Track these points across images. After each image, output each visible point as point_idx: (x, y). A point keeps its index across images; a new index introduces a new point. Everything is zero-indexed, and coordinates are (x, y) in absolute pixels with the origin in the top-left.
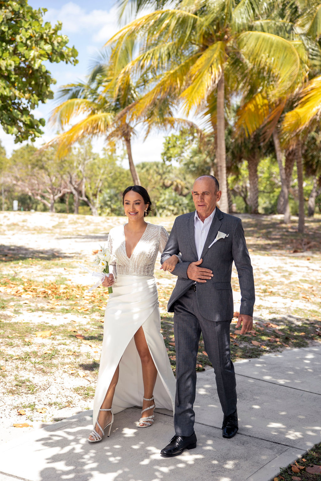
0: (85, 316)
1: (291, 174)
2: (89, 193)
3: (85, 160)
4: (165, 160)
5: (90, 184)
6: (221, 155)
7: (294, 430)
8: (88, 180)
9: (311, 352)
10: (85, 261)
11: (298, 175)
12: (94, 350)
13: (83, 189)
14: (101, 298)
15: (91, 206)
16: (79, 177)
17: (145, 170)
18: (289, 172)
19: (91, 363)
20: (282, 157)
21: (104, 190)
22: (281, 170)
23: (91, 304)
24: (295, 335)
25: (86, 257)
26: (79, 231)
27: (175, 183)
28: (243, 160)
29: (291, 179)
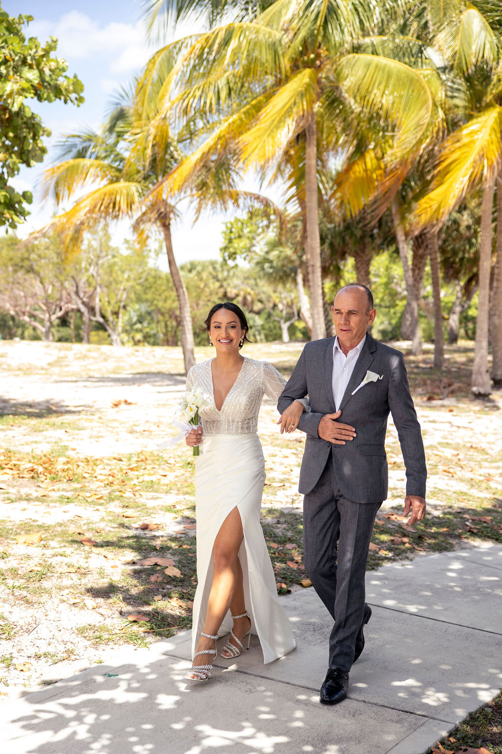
0: (97, 507)
1: (421, 278)
2: (106, 310)
3: (99, 257)
4: (227, 258)
5: (108, 295)
6: (312, 248)
7: (433, 689)
8: (105, 290)
9: (457, 558)
10: (100, 418)
11: (433, 279)
12: (112, 563)
13: (97, 304)
14: (124, 478)
15: (110, 331)
16: (90, 284)
17: (194, 272)
18: (419, 274)
19: (107, 585)
20: (407, 251)
21: (131, 305)
22: (406, 271)
23: (108, 487)
24: (432, 531)
25: (102, 412)
26: (90, 370)
27: (242, 293)
28: (347, 255)
29: (421, 285)
